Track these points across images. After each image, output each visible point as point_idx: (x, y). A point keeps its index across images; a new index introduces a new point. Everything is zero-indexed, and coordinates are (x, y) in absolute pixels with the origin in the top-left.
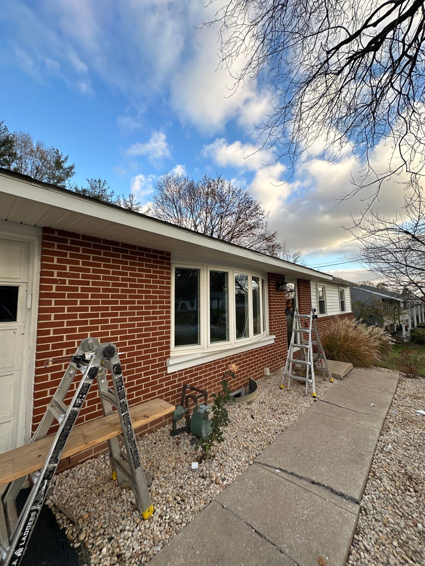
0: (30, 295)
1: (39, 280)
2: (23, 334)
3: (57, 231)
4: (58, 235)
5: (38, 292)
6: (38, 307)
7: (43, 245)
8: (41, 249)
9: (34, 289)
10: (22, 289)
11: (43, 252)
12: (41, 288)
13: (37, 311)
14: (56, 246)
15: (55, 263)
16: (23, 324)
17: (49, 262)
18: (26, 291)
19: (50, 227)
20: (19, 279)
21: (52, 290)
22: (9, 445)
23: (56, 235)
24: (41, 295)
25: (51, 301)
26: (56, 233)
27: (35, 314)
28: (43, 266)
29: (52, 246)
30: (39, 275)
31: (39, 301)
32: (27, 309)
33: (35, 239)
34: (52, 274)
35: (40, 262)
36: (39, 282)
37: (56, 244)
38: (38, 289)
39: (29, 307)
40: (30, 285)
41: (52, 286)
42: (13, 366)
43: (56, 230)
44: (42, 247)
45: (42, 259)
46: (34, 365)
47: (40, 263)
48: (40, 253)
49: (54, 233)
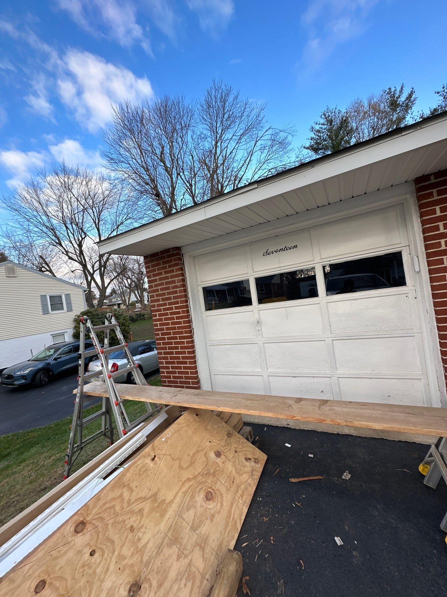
0: (415, 258)
1: (423, 239)
2: (415, 298)
3: (433, 175)
4: (435, 179)
5: (424, 252)
6: (427, 269)
7: (419, 198)
8: (417, 205)
9: (419, 250)
10: (405, 252)
11: (421, 207)
12: (427, 247)
13: (428, 273)
14: (435, 194)
15: (438, 213)
16: (414, 288)
17: (431, 215)
18: (410, 254)
19: (423, 175)
20: (401, 243)
21: (441, 246)
22: (425, 400)
23: (433, 180)
24: (428, 255)
25: (443, 259)
26: (432, 178)
27: (426, 276)
28: (423, 223)
29: (431, 194)
30: (421, 234)
31: (428, 261)
32: (415, 272)
33: (408, 196)
34: (437, 228)
35: (419, 219)
36: (423, 241)
37: (435, 191)
38: (424, 249)
39: (417, 269)
40: (412, 247)
41: (440, 243)
42: (412, 329)
43: (431, 174)
44: (418, 202)
45: (422, 215)
46: (436, 330)
47: (419, 221)
48: (418, 209)
49: (430, 180)
